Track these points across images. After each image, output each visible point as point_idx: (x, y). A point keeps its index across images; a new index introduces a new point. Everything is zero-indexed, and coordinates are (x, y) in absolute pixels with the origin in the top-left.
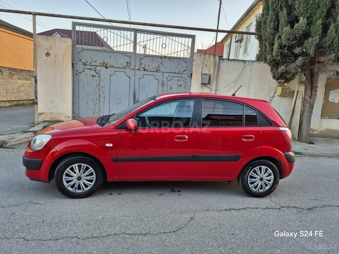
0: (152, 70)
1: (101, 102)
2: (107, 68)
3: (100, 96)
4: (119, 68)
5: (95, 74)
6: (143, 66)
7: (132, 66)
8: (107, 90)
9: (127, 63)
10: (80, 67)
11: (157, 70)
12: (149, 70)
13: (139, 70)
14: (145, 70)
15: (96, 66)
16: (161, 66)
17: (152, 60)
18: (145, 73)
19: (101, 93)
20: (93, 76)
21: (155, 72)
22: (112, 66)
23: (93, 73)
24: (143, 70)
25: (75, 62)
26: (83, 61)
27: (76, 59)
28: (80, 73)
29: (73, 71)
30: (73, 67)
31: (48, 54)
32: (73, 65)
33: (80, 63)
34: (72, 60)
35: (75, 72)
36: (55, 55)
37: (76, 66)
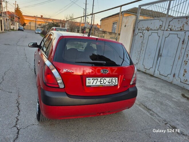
0: (177, 30)
1: (141, 53)
2: (148, 31)
3: (141, 49)
4: (155, 30)
5: (142, 35)
6: (170, 27)
7: (163, 28)
8: (145, 45)
9: (160, 26)
10: (137, 31)
11: (181, 29)
12: (174, 30)
13: (167, 30)
14: (171, 30)
15: (143, 30)
16: (185, 25)
17: (179, 21)
18: (171, 32)
19: (142, 48)
20: (141, 37)
21: (179, 31)
22: (151, 30)
23: (141, 34)
24: (170, 30)
25: (135, 29)
26: (139, 28)
27: (136, 27)
28: (136, 35)
29: (133, 34)
30: (134, 32)
31: (125, 26)
32: (134, 31)
33: (137, 29)
34: (134, 28)
35: (134, 35)
36: (128, 26)
37: (135, 31)
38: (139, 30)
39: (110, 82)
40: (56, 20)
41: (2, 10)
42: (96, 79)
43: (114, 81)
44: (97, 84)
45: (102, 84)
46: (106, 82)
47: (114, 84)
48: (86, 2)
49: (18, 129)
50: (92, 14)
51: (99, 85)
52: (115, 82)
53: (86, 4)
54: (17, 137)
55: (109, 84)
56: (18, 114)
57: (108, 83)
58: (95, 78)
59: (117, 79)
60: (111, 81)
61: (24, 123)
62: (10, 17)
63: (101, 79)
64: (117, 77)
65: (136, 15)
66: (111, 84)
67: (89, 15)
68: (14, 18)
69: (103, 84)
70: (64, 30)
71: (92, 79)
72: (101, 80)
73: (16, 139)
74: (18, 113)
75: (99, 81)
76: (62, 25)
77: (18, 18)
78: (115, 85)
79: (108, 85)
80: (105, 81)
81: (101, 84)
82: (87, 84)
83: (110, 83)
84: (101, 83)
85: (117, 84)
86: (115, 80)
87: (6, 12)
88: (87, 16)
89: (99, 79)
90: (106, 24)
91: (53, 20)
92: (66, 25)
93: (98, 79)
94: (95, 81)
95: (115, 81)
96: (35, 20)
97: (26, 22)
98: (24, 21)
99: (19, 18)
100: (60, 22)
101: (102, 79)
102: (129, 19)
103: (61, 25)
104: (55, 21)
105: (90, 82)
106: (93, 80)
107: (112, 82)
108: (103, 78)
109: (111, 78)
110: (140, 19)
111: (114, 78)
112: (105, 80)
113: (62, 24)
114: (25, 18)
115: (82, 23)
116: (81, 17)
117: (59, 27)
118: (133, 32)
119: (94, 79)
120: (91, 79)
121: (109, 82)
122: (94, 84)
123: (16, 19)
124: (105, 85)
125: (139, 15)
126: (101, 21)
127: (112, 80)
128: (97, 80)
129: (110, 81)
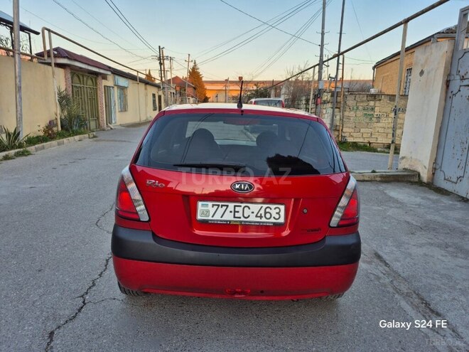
10: (456, 84)
25: (452, 78)
26: (462, 73)
27: (454, 72)
28: (455, 95)
29: (447, 92)
30: (448, 86)
31: (422, 73)
32: (447, 83)
33: (458, 77)
34: (449, 75)
35: (450, 94)
36: (429, 73)
37: (452, 84)
38: (463, 79)
39: (263, 215)
40: (263, 82)
41: (164, 77)
42: (222, 206)
43: (274, 212)
44: (223, 218)
45: (240, 218)
46: (251, 215)
47: (272, 220)
48: (323, 28)
49: (84, 302)
50: (337, 56)
51: (230, 221)
52: (277, 216)
53: (323, 34)
54: (74, 317)
55: (258, 219)
56: (100, 275)
57: (257, 216)
58: (220, 204)
59: (282, 207)
60: (266, 213)
61: (99, 293)
62: (178, 89)
63: (235, 206)
64: (282, 204)
65: (453, 38)
66: (264, 220)
67: (331, 59)
68: (185, 90)
69: (242, 219)
70: (276, 103)
71: (213, 205)
72: (237, 209)
73: (70, 320)
74: (102, 273)
75: (231, 212)
76: (276, 91)
77: (192, 89)
78: (274, 223)
79: (255, 222)
80: (247, 212)
81: (235, 217)
82: (199, 217)
83: (261, 217)
84: (237, 215)
85: (282, 220)
86: (277, 211)
87: (170, 80)
88: (326, 63)
89: (231, 205)
90: (388, 76)
91: (256, 83)
92: (283, 91)
93: (227, 206)
94: (221, 210)
95: (278, 213)
96: (224, 88)
97: (208, 95)
98: (205, 94)
99: (195, 88)
100: (271, 85)
101: (240, 206)
102: (431, 53)
103: (273, 92)
104: (261, 86)
105: (207, 211)
106: (216, 207)
107: (268, 216)
108: (242, 203)
109: (265, 206)
110: (465, 47)
111: (273, 206)
112: (246, 209)
113: (276, 89)
114: (208, 87)
115: (315, 82)
116: (314, 67)
117: (270, 97)
118: (445, 86)
119: (218, 205)
120: (210, 204)
121: (259, 215)
122: (217, 217)
123: (189, 91)
124: (247, 222)
125: (463, 36)
126: (374, 68)
127: (268, 210)
128: (225, 208)
129: (262, 212)
